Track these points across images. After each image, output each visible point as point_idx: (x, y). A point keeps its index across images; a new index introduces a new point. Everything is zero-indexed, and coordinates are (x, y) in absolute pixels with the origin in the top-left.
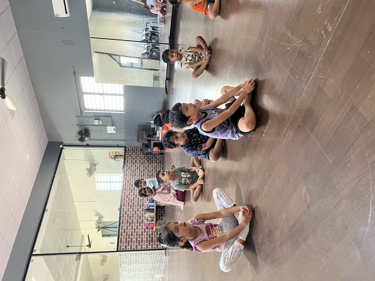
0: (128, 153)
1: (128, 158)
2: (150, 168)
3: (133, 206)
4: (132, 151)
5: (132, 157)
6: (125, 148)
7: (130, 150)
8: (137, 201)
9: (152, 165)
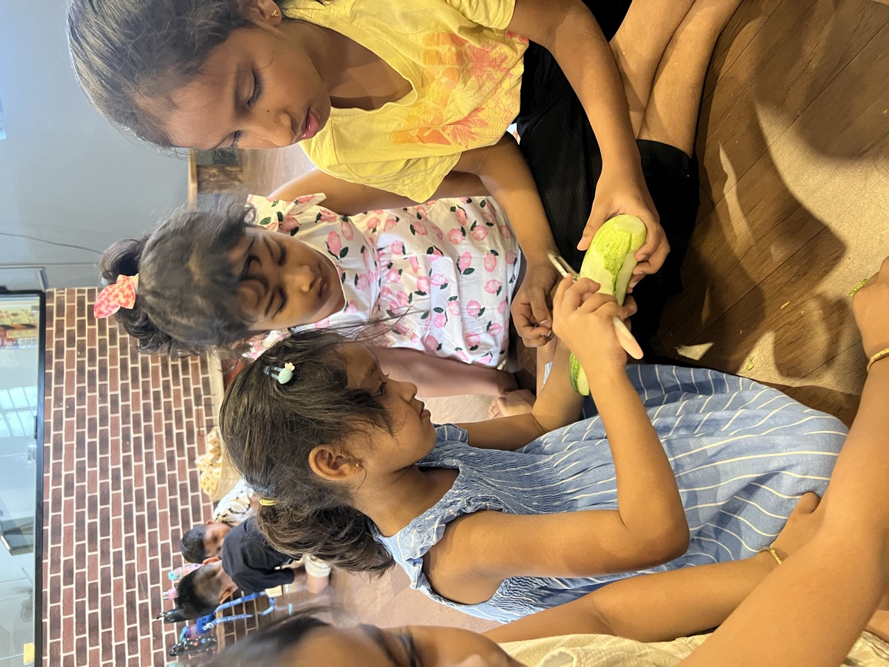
0: (60, 324)
1: (60, 352)
2: (177, 398)
3: (107, 623)
4: (81, 313)
5: (81, 348)
6: (43, 297)
7: (71, 309)
8: (125, 591)
9: (186, 381)
